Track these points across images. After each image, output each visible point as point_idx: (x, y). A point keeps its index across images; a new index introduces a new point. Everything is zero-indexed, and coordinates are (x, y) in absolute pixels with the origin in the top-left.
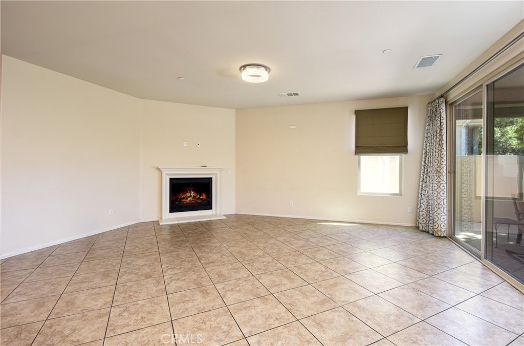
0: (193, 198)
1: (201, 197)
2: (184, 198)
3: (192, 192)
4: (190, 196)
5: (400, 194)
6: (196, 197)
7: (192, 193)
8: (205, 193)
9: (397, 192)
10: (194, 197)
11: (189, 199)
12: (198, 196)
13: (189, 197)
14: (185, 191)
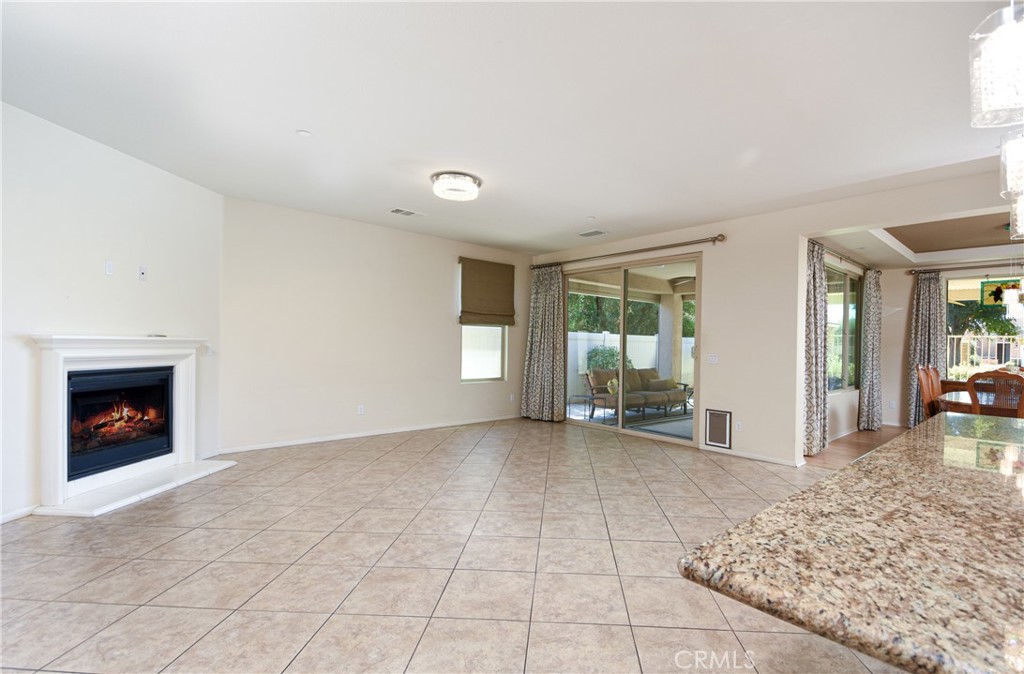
0: (126, 422)
1: (146, 418)
2: (104, 425)
3: (126, 410)
4: (121, 418)
5: (501, 379)
6: (134, 418)
7: (126, 412)
8: (154, 408)
9: (499, 376)
10: (130, 419)
11: (117, 425)
12: (139, 416)
13: (117, 421)
14: (107, 408)
